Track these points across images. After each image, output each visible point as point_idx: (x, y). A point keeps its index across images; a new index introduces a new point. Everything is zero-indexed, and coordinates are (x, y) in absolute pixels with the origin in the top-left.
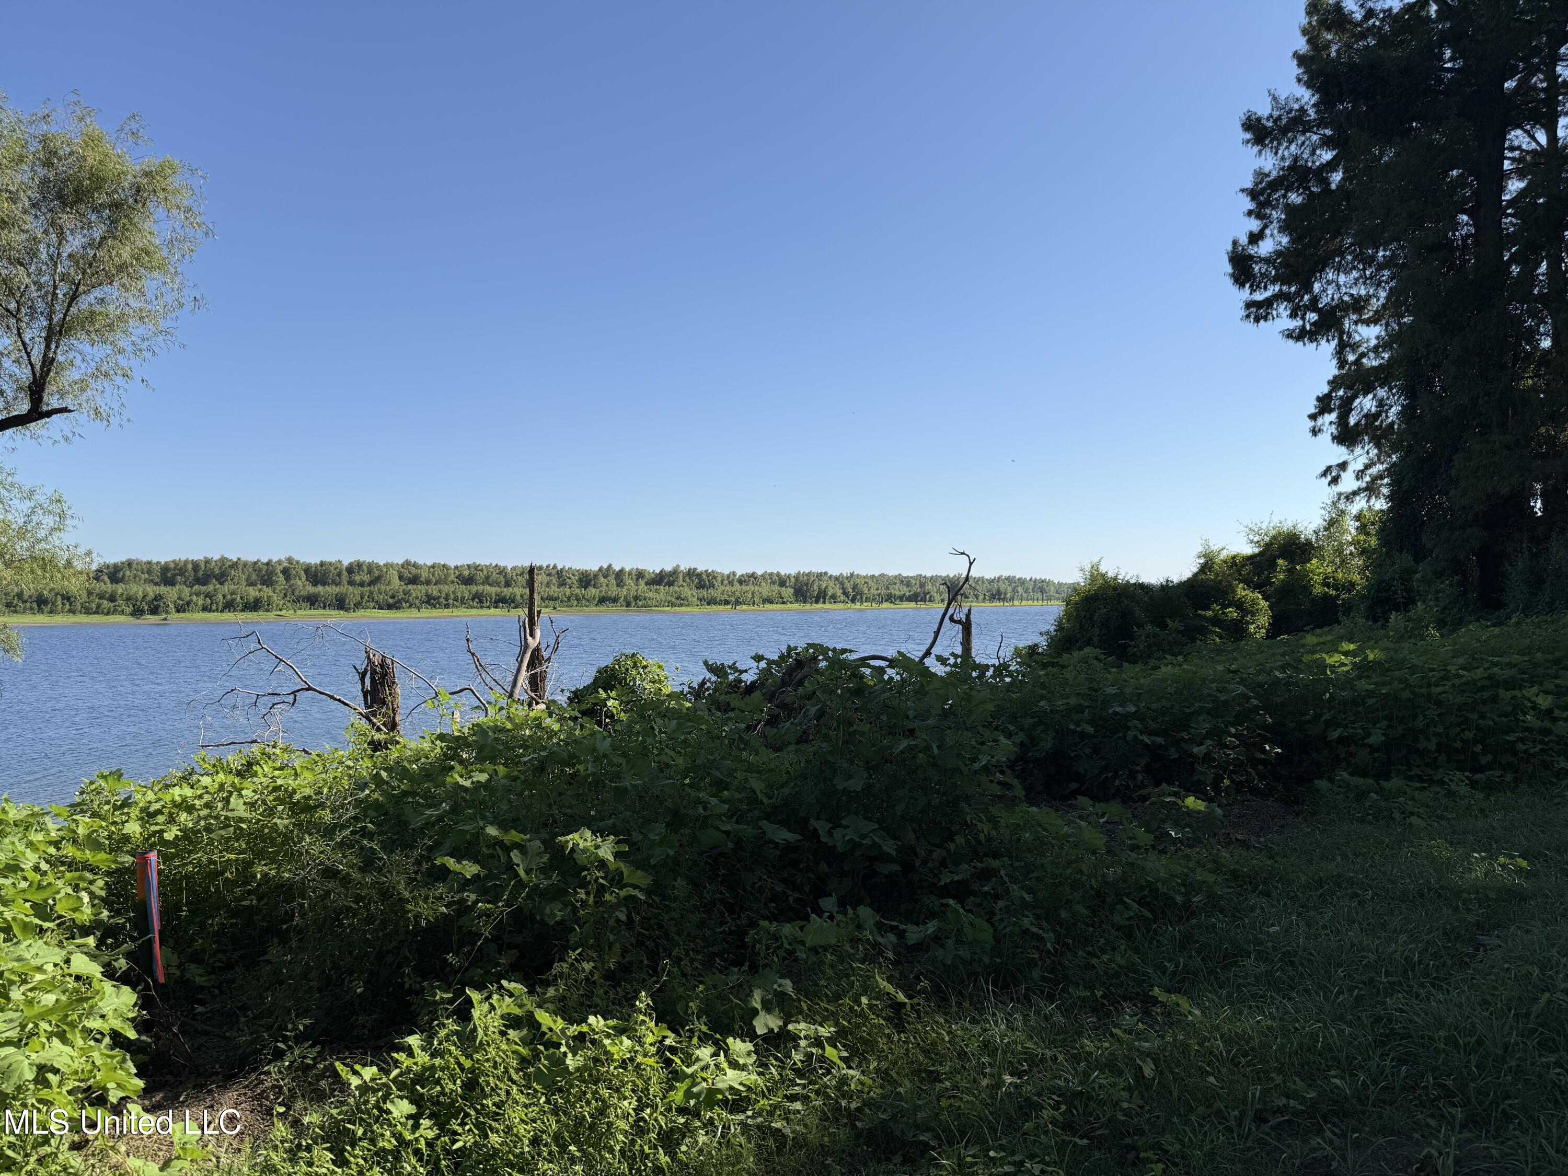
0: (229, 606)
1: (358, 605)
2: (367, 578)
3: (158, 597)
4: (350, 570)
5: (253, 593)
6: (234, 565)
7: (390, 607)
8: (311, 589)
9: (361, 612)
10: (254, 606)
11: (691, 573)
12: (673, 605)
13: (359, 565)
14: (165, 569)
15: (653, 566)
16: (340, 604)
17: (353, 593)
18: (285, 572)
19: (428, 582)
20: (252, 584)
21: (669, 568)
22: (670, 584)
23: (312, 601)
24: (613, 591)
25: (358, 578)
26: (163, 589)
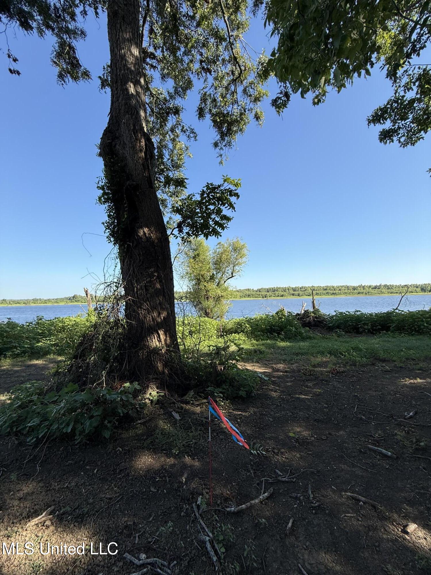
0: (278, 296)
1: (302, 295)
2: (304, 290)
3: (266, 295)
4: (301, 288)
5: (282, 293)
6: (279, 288)
7: (308, 295)
8: (293, 292)
9: (303, 297)
10: (282, 296)
11: (385, 286)
12: (380, 294)
13: (303, 287)
14: (267, 289)
15: (374, 284)
16: (299, 295)
17: (301, 293)
18: (288, 289)
19: (317, 290)
20: (282, 292)
21: (378, 285)
22: (379, 288)
23: (293, 295)
24: (362, 290)
25: (302, 290)
26: (267, 293)
